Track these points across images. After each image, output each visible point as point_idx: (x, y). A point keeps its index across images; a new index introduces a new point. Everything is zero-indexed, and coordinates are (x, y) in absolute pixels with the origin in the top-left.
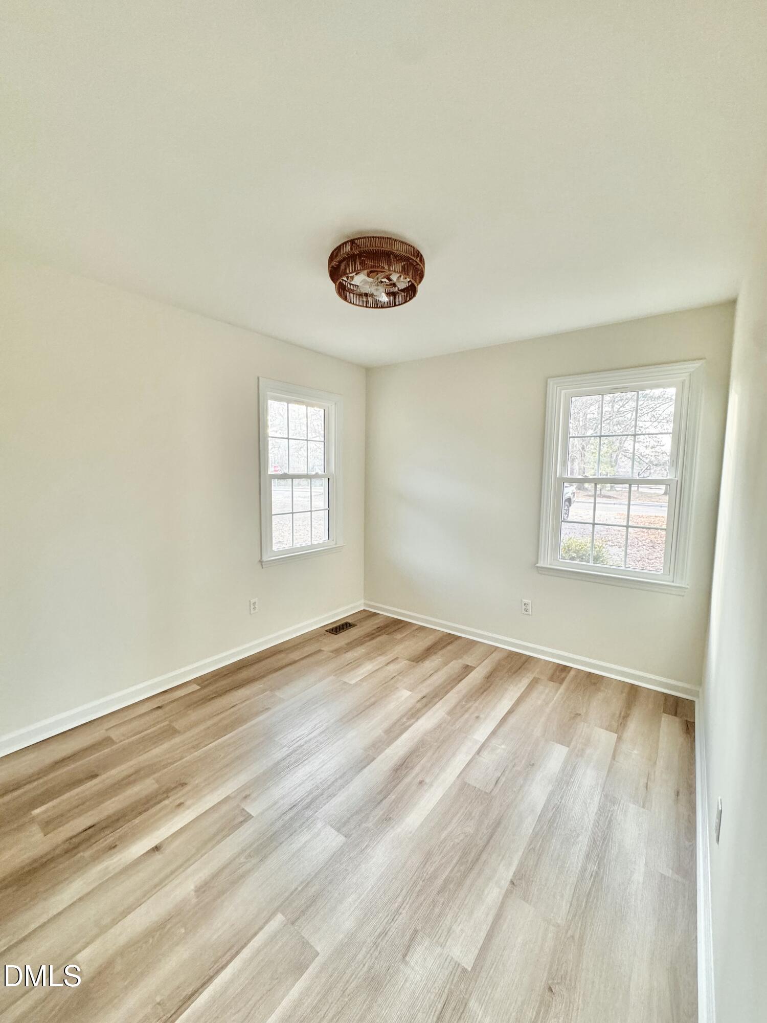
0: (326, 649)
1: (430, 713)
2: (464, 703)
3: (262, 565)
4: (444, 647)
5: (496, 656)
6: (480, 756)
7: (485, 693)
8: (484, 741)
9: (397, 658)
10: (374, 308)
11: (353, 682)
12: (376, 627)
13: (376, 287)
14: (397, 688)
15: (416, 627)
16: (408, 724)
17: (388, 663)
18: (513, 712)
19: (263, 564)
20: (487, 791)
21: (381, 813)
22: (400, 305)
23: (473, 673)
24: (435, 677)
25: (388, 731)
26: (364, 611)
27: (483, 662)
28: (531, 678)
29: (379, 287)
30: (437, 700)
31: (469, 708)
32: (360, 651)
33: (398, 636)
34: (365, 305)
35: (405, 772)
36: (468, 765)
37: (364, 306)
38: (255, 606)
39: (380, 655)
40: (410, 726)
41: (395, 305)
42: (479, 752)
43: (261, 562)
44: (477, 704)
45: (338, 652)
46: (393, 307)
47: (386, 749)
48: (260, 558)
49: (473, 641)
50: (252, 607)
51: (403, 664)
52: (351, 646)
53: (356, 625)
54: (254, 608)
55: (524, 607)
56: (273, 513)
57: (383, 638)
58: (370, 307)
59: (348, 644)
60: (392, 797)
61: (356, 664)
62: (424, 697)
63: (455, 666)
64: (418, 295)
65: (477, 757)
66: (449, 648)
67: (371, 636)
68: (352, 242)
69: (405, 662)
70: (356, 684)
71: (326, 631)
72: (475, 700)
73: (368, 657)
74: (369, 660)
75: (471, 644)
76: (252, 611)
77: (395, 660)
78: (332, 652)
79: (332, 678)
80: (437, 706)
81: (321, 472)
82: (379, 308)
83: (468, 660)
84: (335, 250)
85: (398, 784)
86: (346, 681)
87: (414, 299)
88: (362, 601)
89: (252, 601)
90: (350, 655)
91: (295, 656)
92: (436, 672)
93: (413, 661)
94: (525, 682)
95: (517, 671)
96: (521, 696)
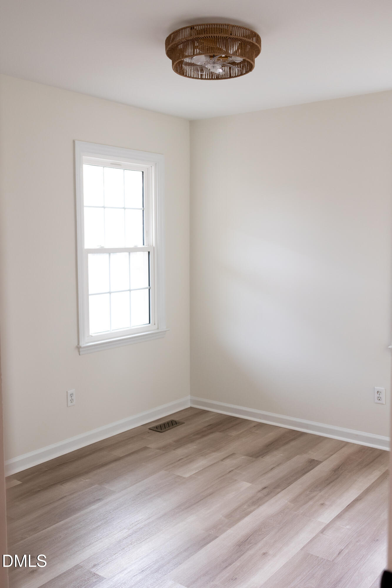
0: (152, 446)
1: (272, 501)
2: (308, 492)
3: (79, 352)
4: (287, 443)
5: (346, 452)
6: (324, 534)
7: (332, 484)
8: (328, 522)
9: (233, 454)
10: (209, 79)
11: (187, 475)
12: (207, 424)
13: (212, 65)
14: (236, 480)
15: (253, 425)
16: (249, 510)
17: (224, 459)
18: (361, 499)
19: (81, 350)
20: (329, 559)
21: (228, 575)
22: (236, 77)
23: (319, 466)
24: (276, 471)
25: (229, 516)
26: (191, 408)
27: (330, 456)
28: (383, 471)
29: (216, 65)
30: (279, 490)
31: (314, 496)
32: (192, 447)
33: (234, 433)
34: (200, 77)
35: (249, 547)
36: (311, 541)
37: (199, 79)
38: (72, 398)
39: (214, 451)
40: (251, 512)
41: (231, 77)
42: (323, 531)
43: (78, 348)
44: (322, 493)
45: (166, 449)
46: (228, 78)
47: (228, 530)
48: (77, 344)
49: (320, 437)
50: (69, 398)
51: (240, 459)
52: (180, 443)
53: (184, 423)
54: (72, 400)
55: (377, 395)
56: (90, 293)
57: (216, 435)
58: (205, 79)
59: (177, 441)
60: (237, 564)
61: (189, 459)
62: (265, 488)
63: (299, 460)
64: (254, 70)
65: (321, 535)
66: (293, 443)
67: (202, 433)
68: (192, 28)
69: (243, 457)
70: (191, 477)
71: (150, 429)
72: (321, 490)
73: (201, 453)
74: (202, 456)
75: (317, 440)
76: (70, 404)
77: (232, 455)
78: (159, 449)
79: (163, 472)
80: (279, 495)
81: (140, 245)
82: (215, 79)
83: (313, 455)
84: (174, 33)
85: (242, 555)
86: (179, 475)
87: (250, 73)
88: (189, 397)
89: (70, 392)
90: (181, 452)
91: (118, 453)
92: (278, 465)
93: (252, 456)
94: (375, 475)
95: (368, 465)
96: (370, 486)
